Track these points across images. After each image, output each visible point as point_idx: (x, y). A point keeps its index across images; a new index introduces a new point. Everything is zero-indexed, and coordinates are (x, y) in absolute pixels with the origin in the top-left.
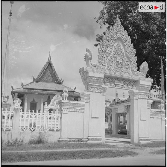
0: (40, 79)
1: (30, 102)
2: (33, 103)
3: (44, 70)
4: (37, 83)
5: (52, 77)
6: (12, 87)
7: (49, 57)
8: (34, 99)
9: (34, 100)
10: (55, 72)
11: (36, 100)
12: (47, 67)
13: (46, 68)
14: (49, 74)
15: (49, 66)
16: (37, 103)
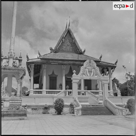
0: (59, 49)
1: (49, 75)
2: (52, 76)
3: (62, 39)
4: (55, 54)
5: (72, 46)
6: (27, 57)
7: (67, 25)
8: (53, 71)
9: (53, 73)
10: (75, 41)
11: (56, 73)
12: (66, 35)
13: (64, 36)
14: (69, 43)
15: (68, 34)
16: (57, 76)
